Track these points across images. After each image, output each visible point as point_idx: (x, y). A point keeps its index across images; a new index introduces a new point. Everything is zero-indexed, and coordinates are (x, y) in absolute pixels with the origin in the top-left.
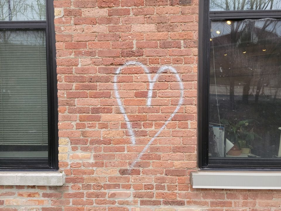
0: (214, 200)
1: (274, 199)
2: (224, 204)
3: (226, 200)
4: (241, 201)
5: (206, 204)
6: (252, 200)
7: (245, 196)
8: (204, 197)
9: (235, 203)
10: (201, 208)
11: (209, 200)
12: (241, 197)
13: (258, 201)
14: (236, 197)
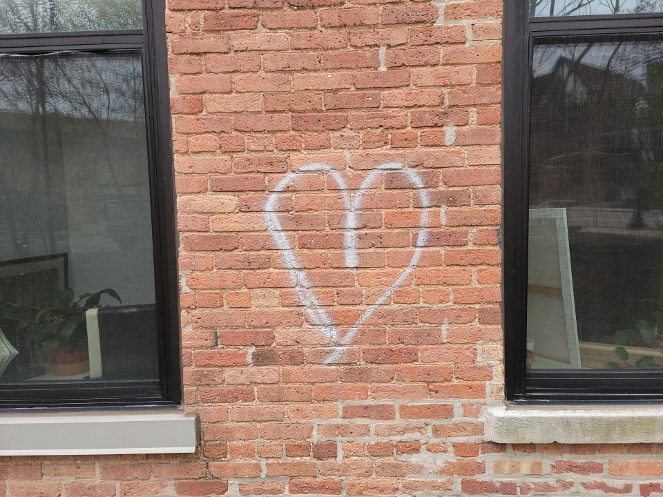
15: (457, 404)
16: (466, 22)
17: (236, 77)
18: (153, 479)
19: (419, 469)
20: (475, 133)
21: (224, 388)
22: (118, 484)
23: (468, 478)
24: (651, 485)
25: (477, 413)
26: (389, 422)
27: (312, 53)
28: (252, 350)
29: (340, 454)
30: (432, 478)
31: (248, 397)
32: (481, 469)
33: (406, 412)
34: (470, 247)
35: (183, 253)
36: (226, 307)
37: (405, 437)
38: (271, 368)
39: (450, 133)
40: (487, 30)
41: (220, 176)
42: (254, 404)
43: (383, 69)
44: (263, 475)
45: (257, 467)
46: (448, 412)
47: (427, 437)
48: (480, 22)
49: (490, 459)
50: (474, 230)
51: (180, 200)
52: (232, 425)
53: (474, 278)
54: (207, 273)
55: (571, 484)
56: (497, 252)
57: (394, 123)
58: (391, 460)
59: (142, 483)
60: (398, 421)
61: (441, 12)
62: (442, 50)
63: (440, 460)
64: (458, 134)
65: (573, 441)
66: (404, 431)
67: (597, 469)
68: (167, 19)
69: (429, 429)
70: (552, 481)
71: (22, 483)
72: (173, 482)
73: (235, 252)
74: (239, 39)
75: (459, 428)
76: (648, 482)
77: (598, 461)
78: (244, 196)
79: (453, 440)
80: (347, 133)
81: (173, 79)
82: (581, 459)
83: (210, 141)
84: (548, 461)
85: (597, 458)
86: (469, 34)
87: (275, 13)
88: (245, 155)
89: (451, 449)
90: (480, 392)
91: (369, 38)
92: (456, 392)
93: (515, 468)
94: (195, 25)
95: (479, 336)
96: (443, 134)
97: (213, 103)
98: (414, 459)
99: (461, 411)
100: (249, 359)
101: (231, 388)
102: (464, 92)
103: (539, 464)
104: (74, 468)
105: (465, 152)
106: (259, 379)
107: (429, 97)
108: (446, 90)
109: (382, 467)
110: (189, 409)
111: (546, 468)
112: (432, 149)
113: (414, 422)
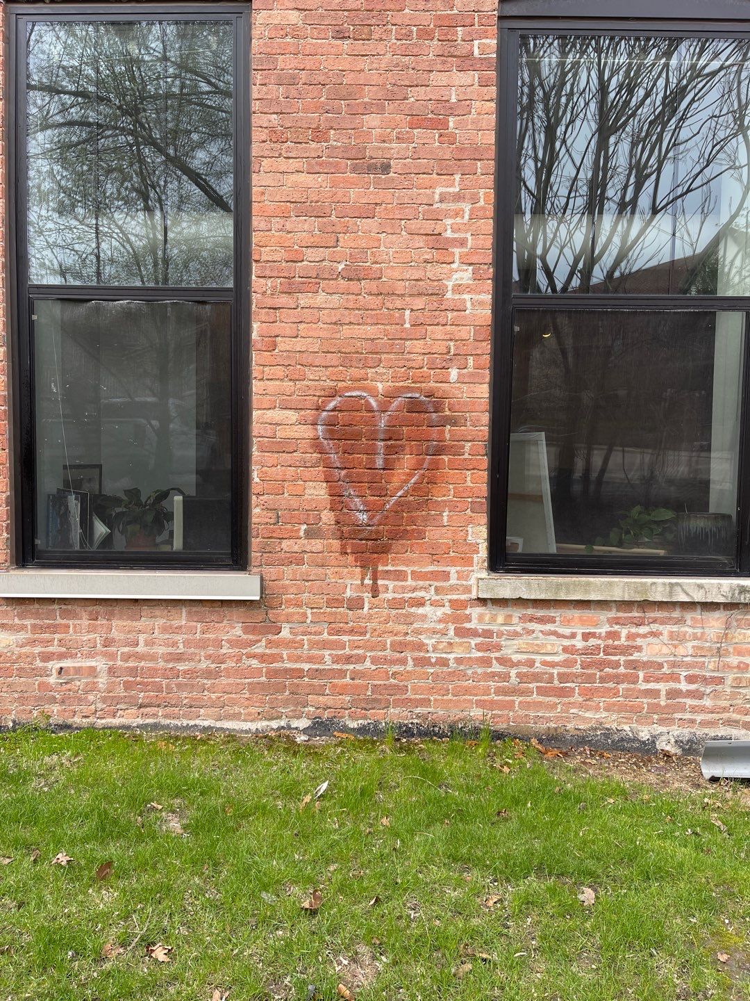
0: (38, 622)
1: (143, 619)
2: (54, 629)
3: (59, 621)
4: (85, 622)
5: (23, 628)
6: (105, 622)
7: (91, 613)
8: (21, 617)
9: (75, 626)
10: (14, 637)
11: (28, 622)
12: (85, 616)
13: (115, 623)
14: (76, 616)
15: (453, 570)
16: (467, 297)
17: (301, 326)
18: (225, 622)
19: (424, 617)
20: (471, 375)
21: (283, 555)
22: (199, 625)
23: (458, 626)
24: (589, 633)
25: (467, 578)
26: (403, 583)
27: (357, 312)
28: (304, 527)
29: (366, 606)
30: (432, 625)
31: (300, 562)
32: (468, 619)
33: (416, 576)
34: (466, 456)
35: (255, 452)
36: (286, 495)
37: (413, 595)
38: (318, 541)
39: (454, 374)
40: (481, 303)
41: (286, 397)
42: (305, 567)
43: (407, 325)
44: (308, 621)
45: (305, 615)
46: (446, 576)
47: (430, 595)
48: (476, 297)
49: (475, 611)
50: (470, 444)
51: (256, 414)
52: (287, 582)
53: (469, 479)
54: (274, 469)
55: (533, 632)
56: (485, 462)
57: (414, 365)
58: (404, 611)
59: (217, 625)
60: (410, 582)
61: (450, 288)
62: (450, 315)
63: (440, 612)
64: (459, 375)
65: (533, 597)
66: (414, 590)
67: (552, 620)
68: (253, 283)
69: (433, 588)
70: (519, 629)
71: (125, 624)
72: (241, 625)
73: (295, 454)
74: (304, 300)
75: (453, 589)
76: (588, 631)
77: (553, 615)
78: (303, 413)
79: (449, 597)
80: (380, 370)
81: (255, 326)
82: (540, 613)
83: (279, 371)
84: (517, 613)
85: (552, 613)
86: (469, 305)
87: (332, 282)
88: (305, 383)
89: (447, 604)
90: (469, 562)
91: (398, 303)
92: (453, 562)
93: (493, 619)
94: (274, 288)
95: (470, 521)
96: (449, 374)
97: (283, 345)
98: (421, 611)
99: (456, 575)
100: (302, 533)
101: (288, 555)
102: (464, 345)
103: (510, 616)
104: (166, 611)
105: (465, 387)
106: (308, 548)
107: (440, 347)
108: (452, 344)
109: (397, 616)
110: (255, 570)
111: (515, 620)
112: (440, 385)
113: (421, 583)
